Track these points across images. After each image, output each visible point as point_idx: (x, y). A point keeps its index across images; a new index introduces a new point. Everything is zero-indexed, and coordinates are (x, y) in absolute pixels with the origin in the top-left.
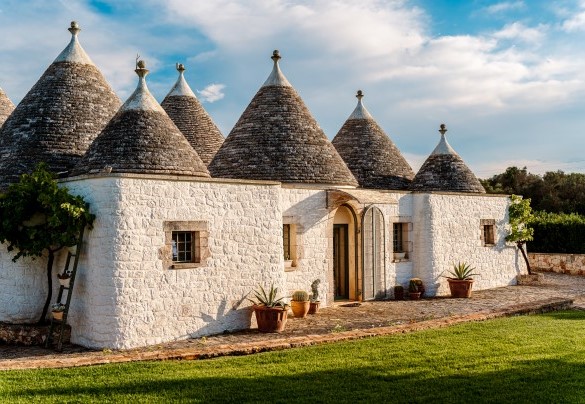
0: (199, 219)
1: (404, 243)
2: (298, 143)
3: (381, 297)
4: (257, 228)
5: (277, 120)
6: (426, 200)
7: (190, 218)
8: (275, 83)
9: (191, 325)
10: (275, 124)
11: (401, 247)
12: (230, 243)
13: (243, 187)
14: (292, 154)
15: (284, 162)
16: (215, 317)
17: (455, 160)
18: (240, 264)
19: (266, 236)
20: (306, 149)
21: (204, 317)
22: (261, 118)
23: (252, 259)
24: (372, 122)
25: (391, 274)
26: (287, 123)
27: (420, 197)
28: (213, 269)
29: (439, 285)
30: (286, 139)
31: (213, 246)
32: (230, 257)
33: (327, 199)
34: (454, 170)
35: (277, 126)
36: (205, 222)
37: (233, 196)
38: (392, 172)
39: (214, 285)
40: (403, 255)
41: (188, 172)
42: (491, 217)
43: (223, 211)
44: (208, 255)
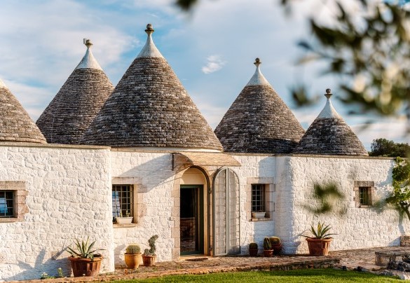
0: (17, 180)
1: (266, 204)
2: (155, 110)
3: (236, 253)
4: (80, 188)
5: (140, 90)
6: (287, 163)
7: (7, 179)
8: (145, 55)
9: (7, 272)
10: (139, 93)
11: (264, 207)
12: (51, 200)
13: (66, 151)
14: (148, 121)
15: (139, 128)
16: (33, 265)
17: (337, 124)
18: (61, 219)
19: (90, 195)
20: (162, 116)
21: (21, 264)
22: (128, 88)
23: (73, 215)
24: (266, 88)
25: (248, 231)
26: (149, 92)
27: (282, 159)
28: (31, 223)
29: (299, 243)
30: (146, 106)
31: (32, 204)
32: (50, 213)
33: (173, 162)
34: (333, 133)
35: (139, 95)
36: (24, 183)
37: (54, 160)
38: (279, 136)
39: (32, 238)
40: (263, 214)
41: (11, 139)
42: (369, 179)
43: (43, 173)
44: (27, 211)
